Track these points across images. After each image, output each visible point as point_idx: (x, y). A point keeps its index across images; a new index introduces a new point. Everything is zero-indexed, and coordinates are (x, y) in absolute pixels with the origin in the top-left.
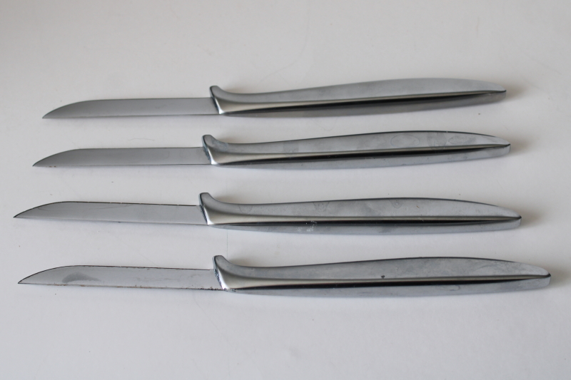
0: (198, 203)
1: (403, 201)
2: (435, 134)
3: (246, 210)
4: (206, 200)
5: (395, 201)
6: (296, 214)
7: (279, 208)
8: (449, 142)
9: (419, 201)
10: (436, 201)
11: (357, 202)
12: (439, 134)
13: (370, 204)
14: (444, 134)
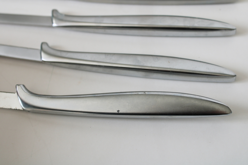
0: (39, 48)
1: (161, 58)
2: (189, 19)
3: (64, 54)
4: (45, 47)
5: (155, 57)
6: (93, 59)
7: (83, 55)
8: (197, 24)
9: (171, 59)
10: (181, 60)
11: (132, 56)
12: (192, 19)
13: (139, 58)
14: (195, 19)
